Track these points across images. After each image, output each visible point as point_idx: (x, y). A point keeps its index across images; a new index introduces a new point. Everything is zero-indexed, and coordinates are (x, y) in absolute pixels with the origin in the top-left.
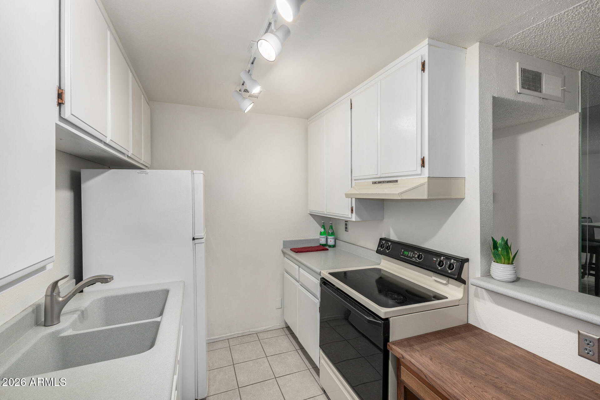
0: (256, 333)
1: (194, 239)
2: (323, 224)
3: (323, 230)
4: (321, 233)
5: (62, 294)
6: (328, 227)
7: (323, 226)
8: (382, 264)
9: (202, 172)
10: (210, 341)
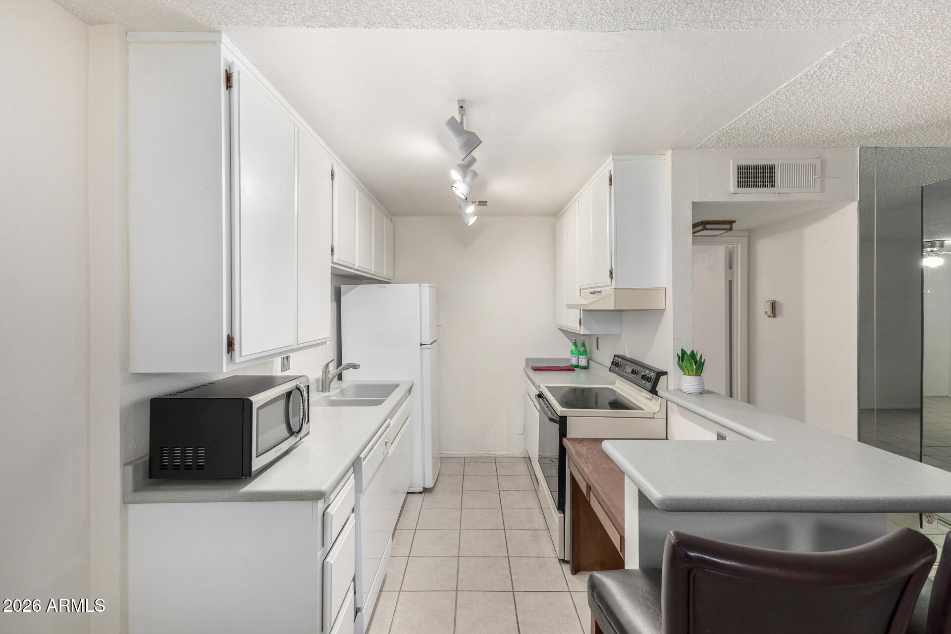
0: (495, 457)
1: (421, 345)
2: (575, 341)
3: (574, 348)
4: (572, 352)
5: (331, 373)
6: (579, 345)
7: (575, 344)
8: (616, 384)
9: (428, 285)
10: (447, 456)
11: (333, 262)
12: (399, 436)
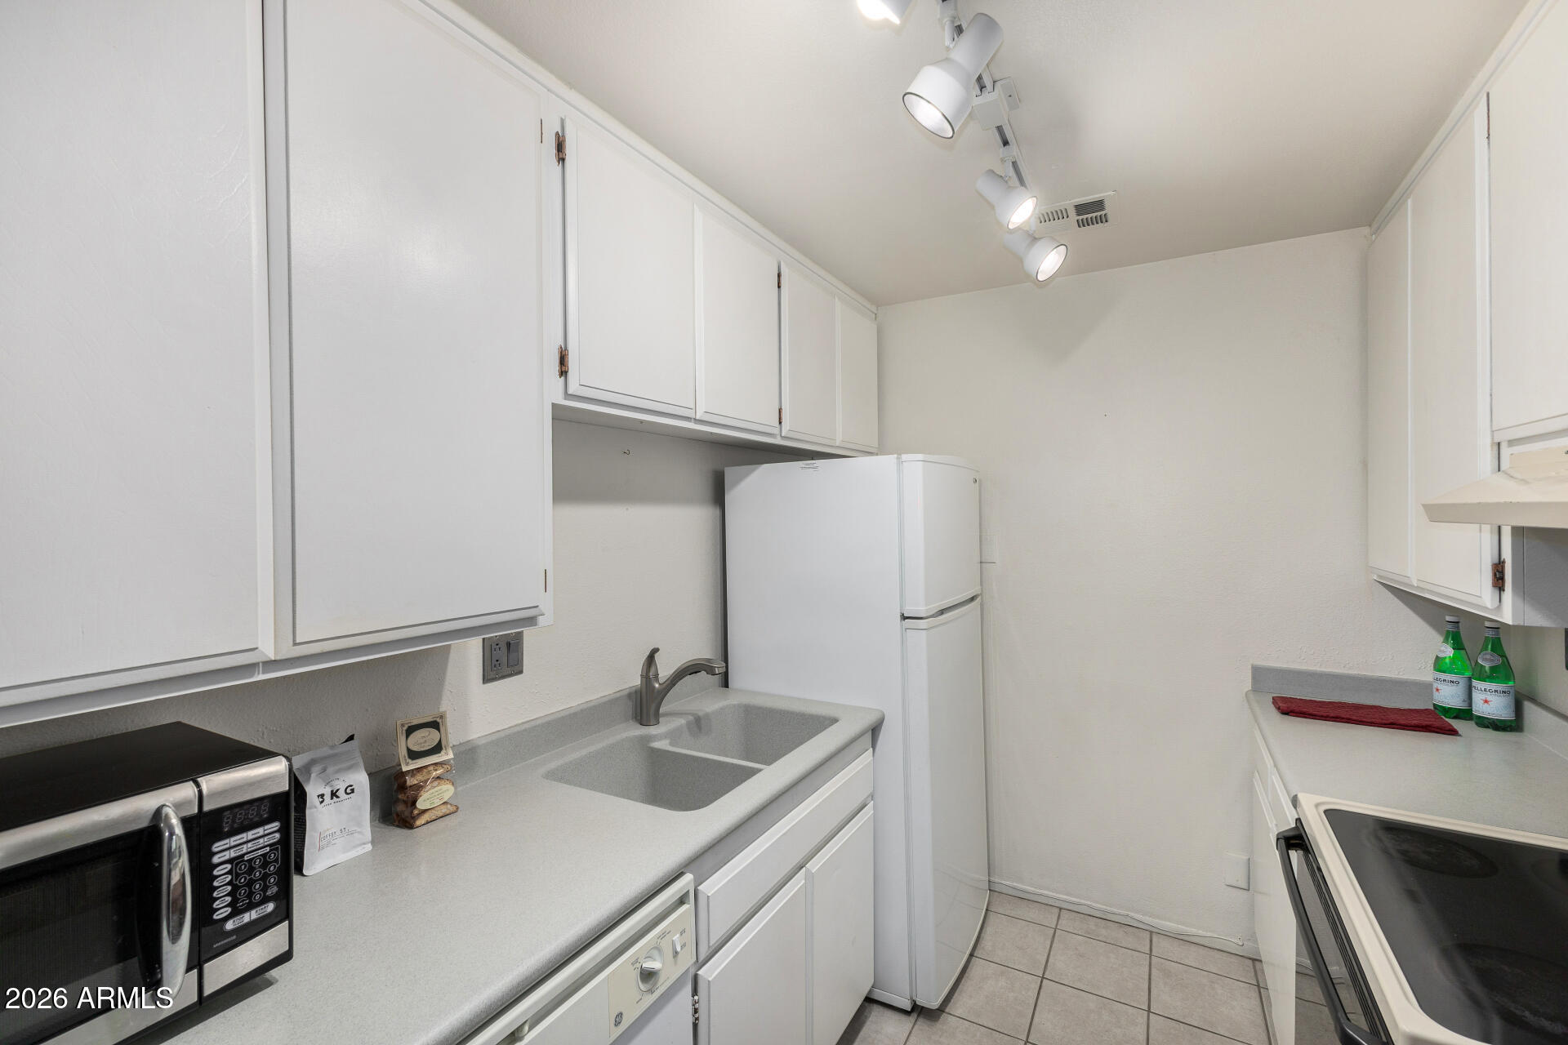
0: (1151, 932)
1: (904, 617)
2: (1449, 627)
3: (1448, 651)
4: (1438, 664)
7: (1454, 638)
9: (920, 456)
10: (1011, 892)
11: (567, 396)
12: (799, 881)
